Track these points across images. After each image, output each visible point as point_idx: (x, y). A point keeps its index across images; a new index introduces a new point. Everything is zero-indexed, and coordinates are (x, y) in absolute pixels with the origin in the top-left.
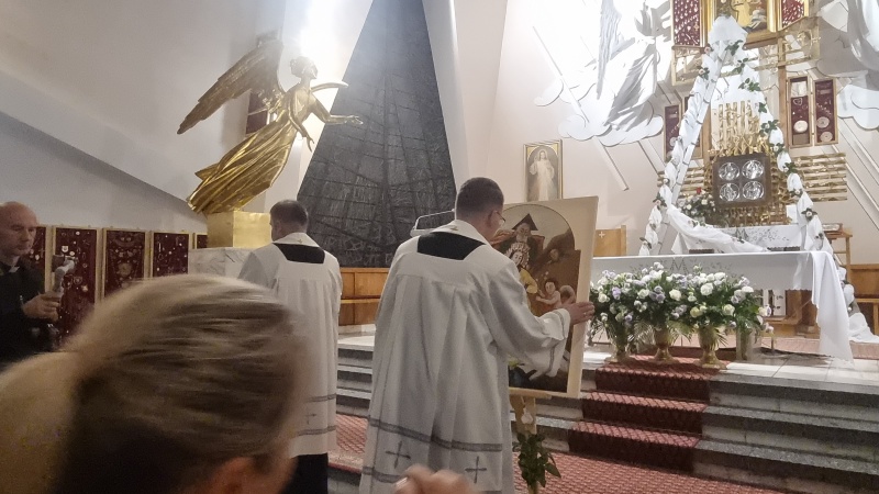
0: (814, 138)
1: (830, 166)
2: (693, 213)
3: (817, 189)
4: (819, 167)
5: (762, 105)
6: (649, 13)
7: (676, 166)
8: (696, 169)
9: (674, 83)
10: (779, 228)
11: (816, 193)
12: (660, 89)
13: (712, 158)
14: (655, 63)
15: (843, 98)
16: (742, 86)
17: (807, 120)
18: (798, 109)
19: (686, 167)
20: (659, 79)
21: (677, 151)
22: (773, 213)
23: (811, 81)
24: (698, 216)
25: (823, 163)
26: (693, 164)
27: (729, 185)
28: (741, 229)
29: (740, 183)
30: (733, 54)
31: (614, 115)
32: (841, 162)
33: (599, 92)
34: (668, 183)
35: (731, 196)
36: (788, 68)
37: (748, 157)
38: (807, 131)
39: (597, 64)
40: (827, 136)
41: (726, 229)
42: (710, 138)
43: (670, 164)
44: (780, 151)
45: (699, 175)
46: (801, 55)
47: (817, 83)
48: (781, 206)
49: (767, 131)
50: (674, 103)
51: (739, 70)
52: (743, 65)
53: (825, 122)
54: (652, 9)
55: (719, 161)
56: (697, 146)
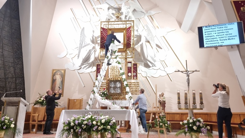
0: (132, 78)
1: (136, 85)
2: (102, 95)
3: (133, 91)
4: (133, 85)
5: (121, 68)
6: (94, 37)
7: (99, 82)
8: (104, 83)
9: (100, 58)
10: (123, 101)
11: (132, 92)
12: (96, 59)
13: (108, 80)
14: (95, 51)
15: (139, 68)
16: (116, 62)
17: (131, 73)
18: (129, 70)
19: (101, 82)
20: (96, 56)
21: (99, 77)
22: (122, 97)
23: (132, 63)
24: (104, 96)
25: (134, 84)
26: (104, 81)
27: (112, 88)
28: (114, 101)
29: (115, 88)
30: (115, 53)
31: (82, 64)
32: (138, 85)
33: (78, 57)
34: (96, 86)
35: (112, 91)
36: (127, 59)
37: (117, 81)
38: (131, 76)
39: (78, 49)
40: (135, 77)
41: (111, 101)
42: (108, 74)
43: (97, 81)
44: (125, 80)
45: (105, 85)
46: (130, 56)
47: (133, 64)
48: (124, 95)
49: (122, 75)
50: (99, 63)
51: (116, 58)
52: (117, 57)
53: (135, 74)
54: (95, 37)
55: (110, 81)
56: (105, 76)
